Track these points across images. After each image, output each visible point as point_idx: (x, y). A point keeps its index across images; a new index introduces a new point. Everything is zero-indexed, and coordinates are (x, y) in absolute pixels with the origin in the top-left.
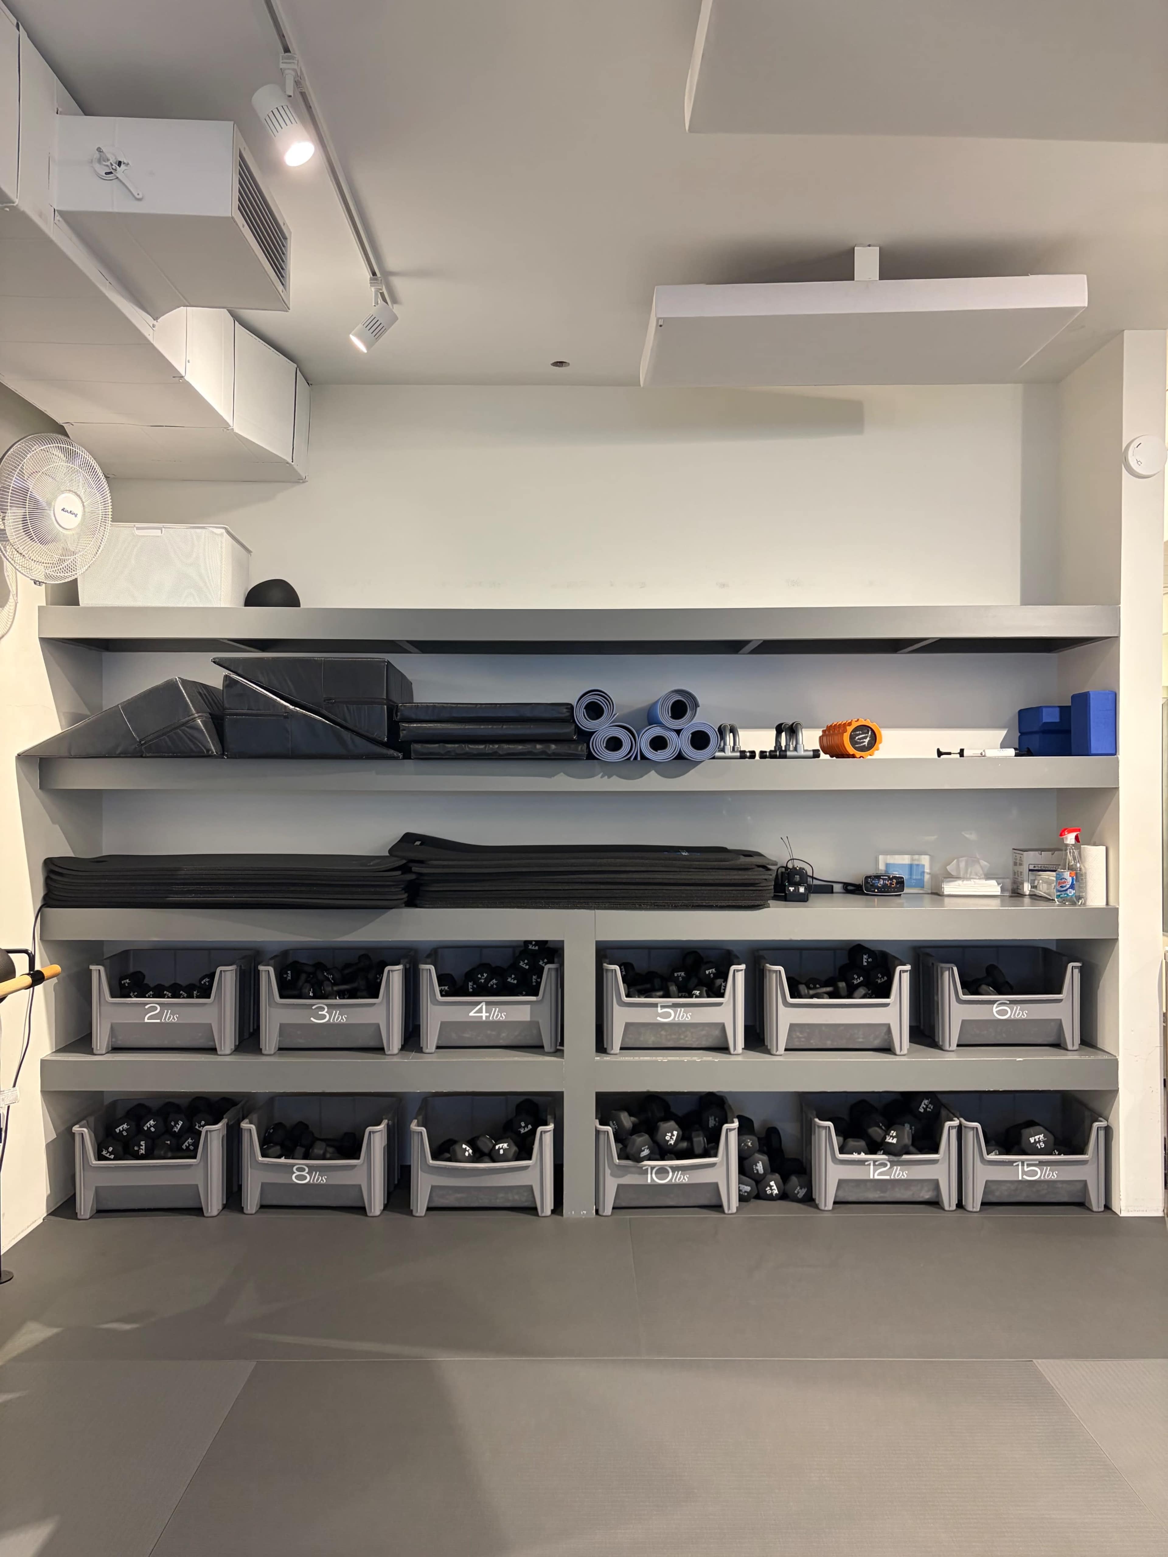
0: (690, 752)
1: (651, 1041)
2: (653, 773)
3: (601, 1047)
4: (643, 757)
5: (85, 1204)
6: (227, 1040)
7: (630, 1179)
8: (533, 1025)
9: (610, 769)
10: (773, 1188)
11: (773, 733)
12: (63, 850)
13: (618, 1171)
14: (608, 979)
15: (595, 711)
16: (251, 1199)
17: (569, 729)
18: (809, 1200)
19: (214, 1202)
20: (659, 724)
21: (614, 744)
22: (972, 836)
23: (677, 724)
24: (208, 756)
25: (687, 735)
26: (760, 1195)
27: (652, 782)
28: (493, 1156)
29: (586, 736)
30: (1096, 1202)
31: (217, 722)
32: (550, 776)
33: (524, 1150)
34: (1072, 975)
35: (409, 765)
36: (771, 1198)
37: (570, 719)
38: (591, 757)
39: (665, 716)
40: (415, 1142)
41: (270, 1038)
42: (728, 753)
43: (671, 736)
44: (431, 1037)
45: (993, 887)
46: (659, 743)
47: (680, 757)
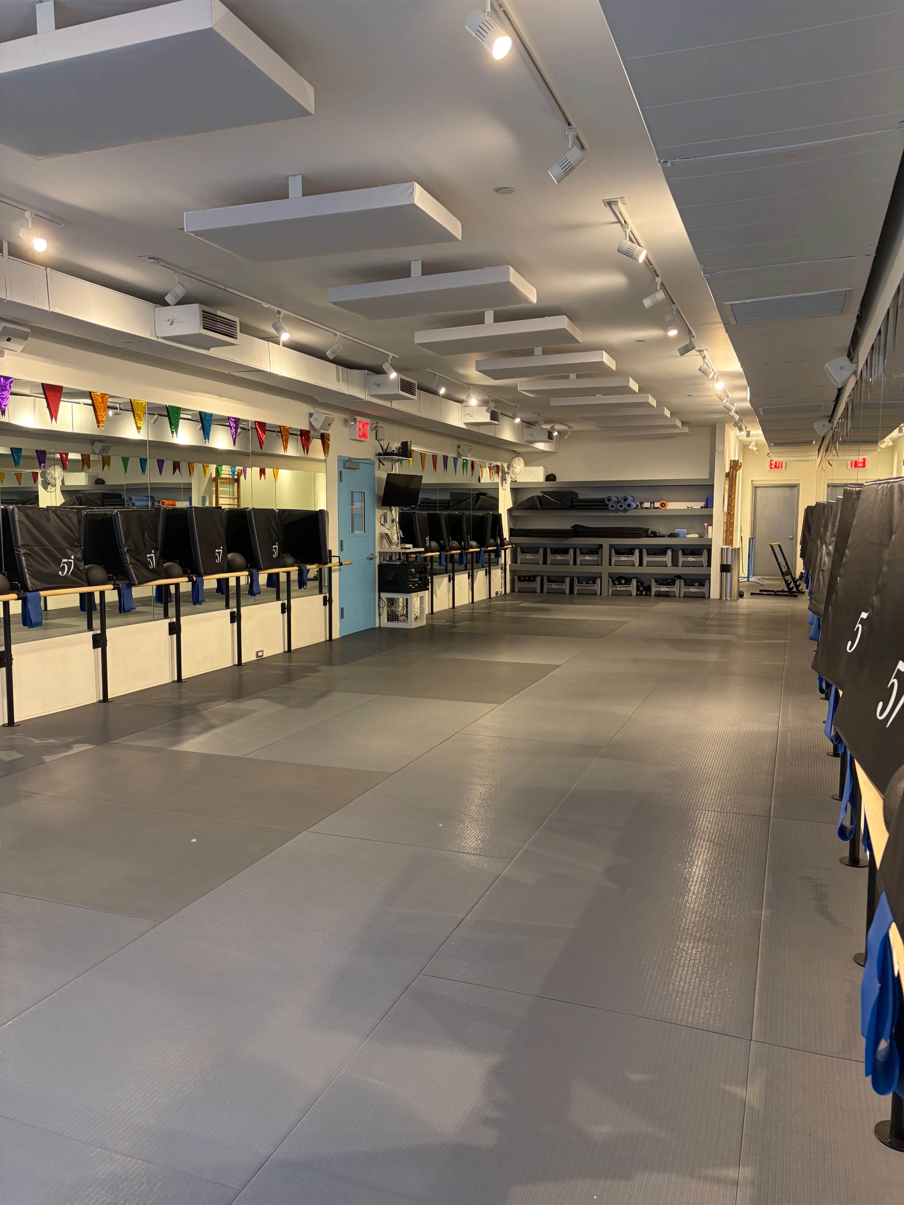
0: (627, 508)
1: (620, 564)
2: (621, 512)
3: (610, 565)
4: (618, 509)
5: (516, 590)
6: (541, 562)
7: (615, 589)
8: (598, 560)
9: (612, 511)
10: (644, 593)
11: (649, 503)
12: (512, 527)
13: (612, 587)
14: (612, 552)
15: (609, 500)
16: (545, 590)
17: (604, 504)
18: (650, 595)
19: (539, 591)
20: (621, 502)
21: (613, 506)
22: (696, 525)
23: (625, 502)
24: (538, 509)
25: (627, 505)
26: (641, 595)
27: (621, 514)
28: (589, 584)
29: (607, 505)
30: (707, 596)
31: (541, 502)
32: (601, 512)
33: (595, 583)
34: (705, 553)
35: (575, 511)
36: (643, 595)
37: (604, 502)
38: (608, 509)
39: (622, 501)
40: (575, 580)
41: (549, 562)
42: (639, 508)
43: (623, 505)
44: (578, 562)
45: (696, 536)
46: (621, 506)
47: (625, 509)
